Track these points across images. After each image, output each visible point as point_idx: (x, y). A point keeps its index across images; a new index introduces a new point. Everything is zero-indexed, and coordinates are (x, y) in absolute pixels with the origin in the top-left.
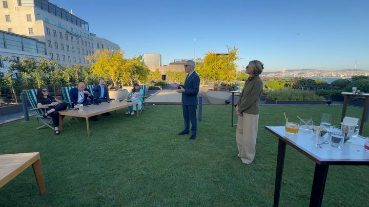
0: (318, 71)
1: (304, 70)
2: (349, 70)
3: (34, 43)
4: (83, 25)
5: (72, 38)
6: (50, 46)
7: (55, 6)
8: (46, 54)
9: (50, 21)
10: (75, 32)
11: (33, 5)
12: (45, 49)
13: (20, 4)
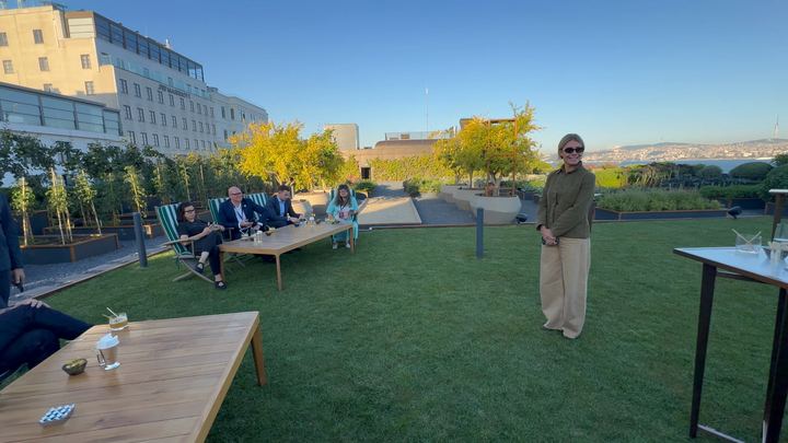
0: (694, 146)
1: (661, 144)
2: (764, 141)
3: (98, 112)
4: (192, 71)
5: (172, 99)
6: (129, 117)
7: (136, 35)
8: (121, 134)
9: (129, 66)
10: (176, 85)
11: (93, 35)
12: (119, 124)
13: (67, 34)
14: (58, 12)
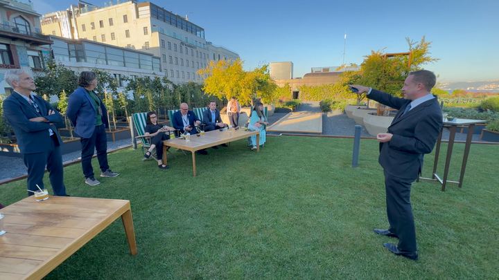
3: (150, 58)
4: (198, 33)
5: (187, 50)
6: (165, 61)
7: (171, 14)
8: (161, 71)
9: (166, 32)
10: (190, 42)
11: (149, 15)
12: (160, 66)
13: (138, 16)
14: (134, 4)
